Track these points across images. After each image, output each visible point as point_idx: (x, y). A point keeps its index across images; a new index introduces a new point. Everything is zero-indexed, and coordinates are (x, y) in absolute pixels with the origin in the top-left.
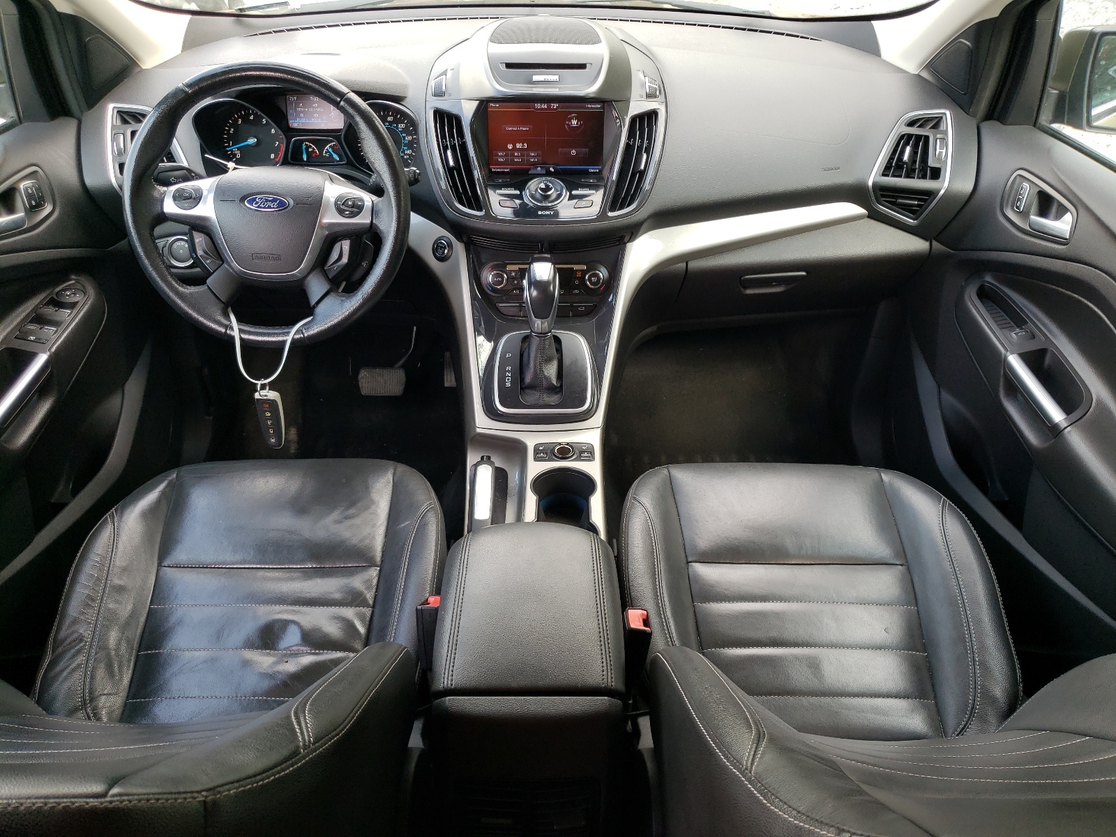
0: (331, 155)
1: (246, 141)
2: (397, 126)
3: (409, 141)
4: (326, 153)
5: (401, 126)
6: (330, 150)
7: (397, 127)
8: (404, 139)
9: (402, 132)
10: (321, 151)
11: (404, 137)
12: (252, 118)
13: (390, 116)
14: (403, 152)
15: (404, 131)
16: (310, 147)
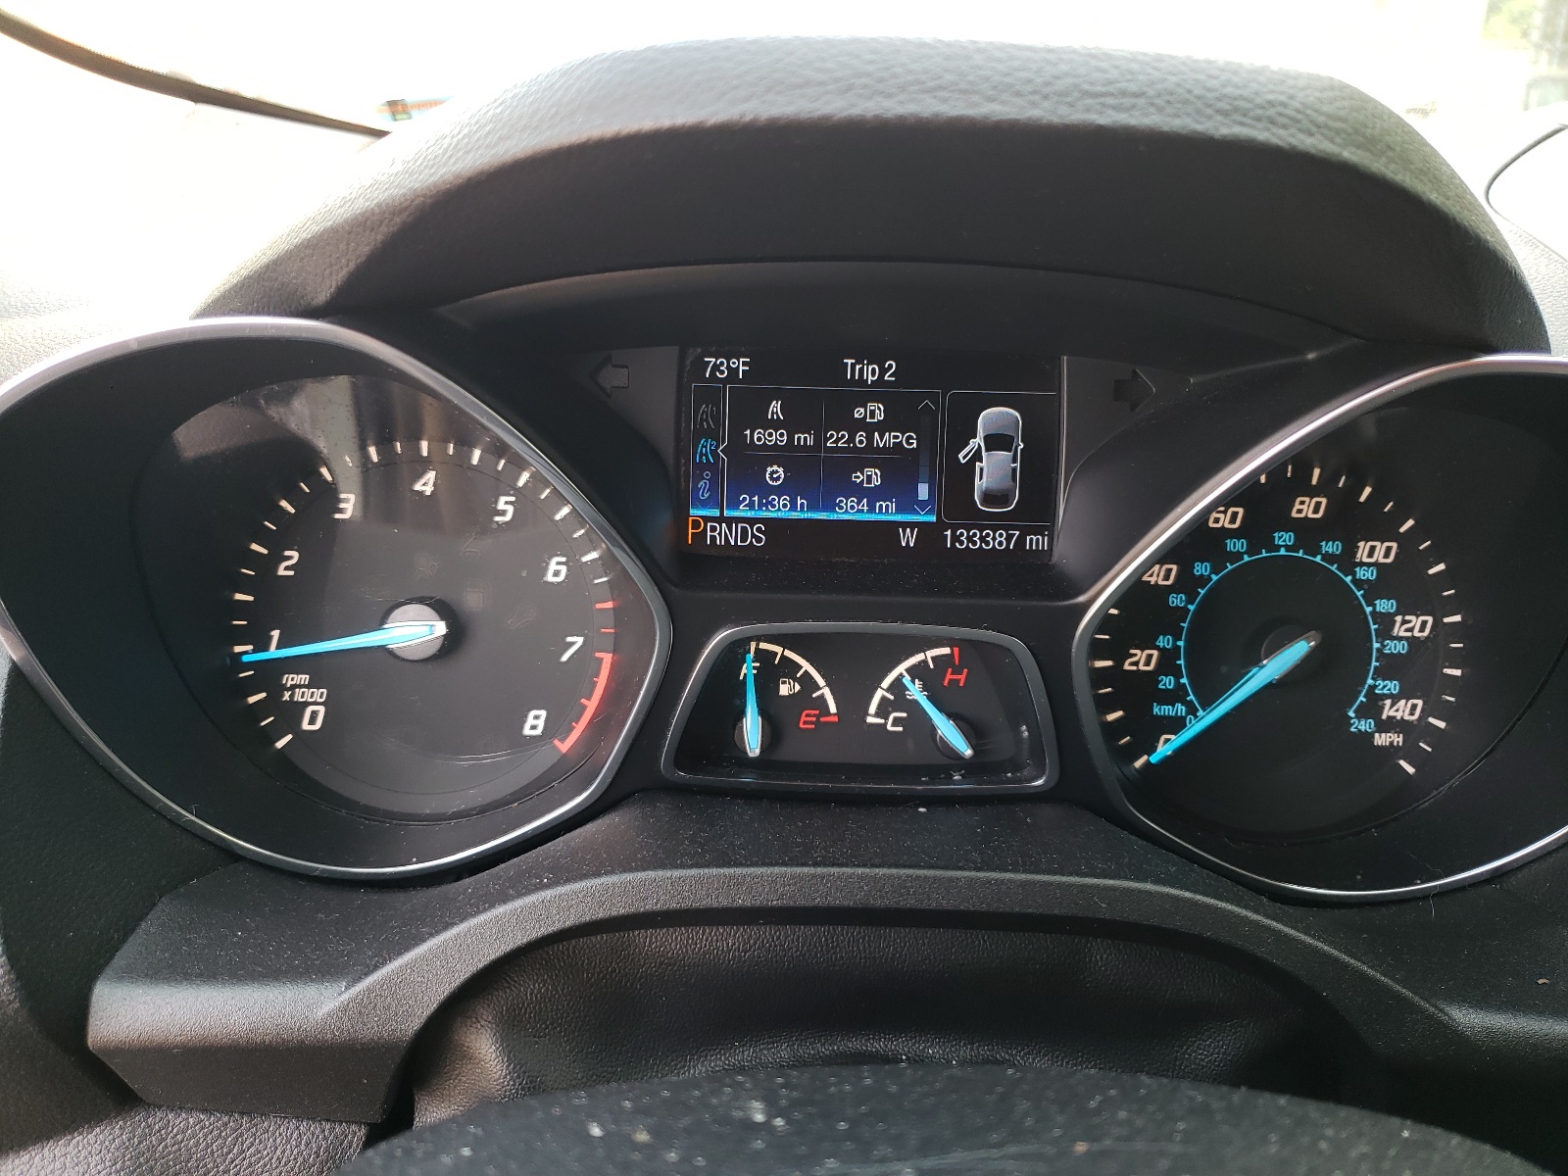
0: (916, 717)
1: (379, 623)
2: (1350, 550)
3: (1412, 641)
4: (884, 710)
5: (1373, 553)
6: (915, 691)
7: (1348, 562)
8: (1385, 633)
9: (1373, 591)
10: (854, 699)
11: (1386, 622)
12: (426, 484)
13: (1312, 492)
14: (1372, 708)
15: (1387, 581)
16: (789, 669)
